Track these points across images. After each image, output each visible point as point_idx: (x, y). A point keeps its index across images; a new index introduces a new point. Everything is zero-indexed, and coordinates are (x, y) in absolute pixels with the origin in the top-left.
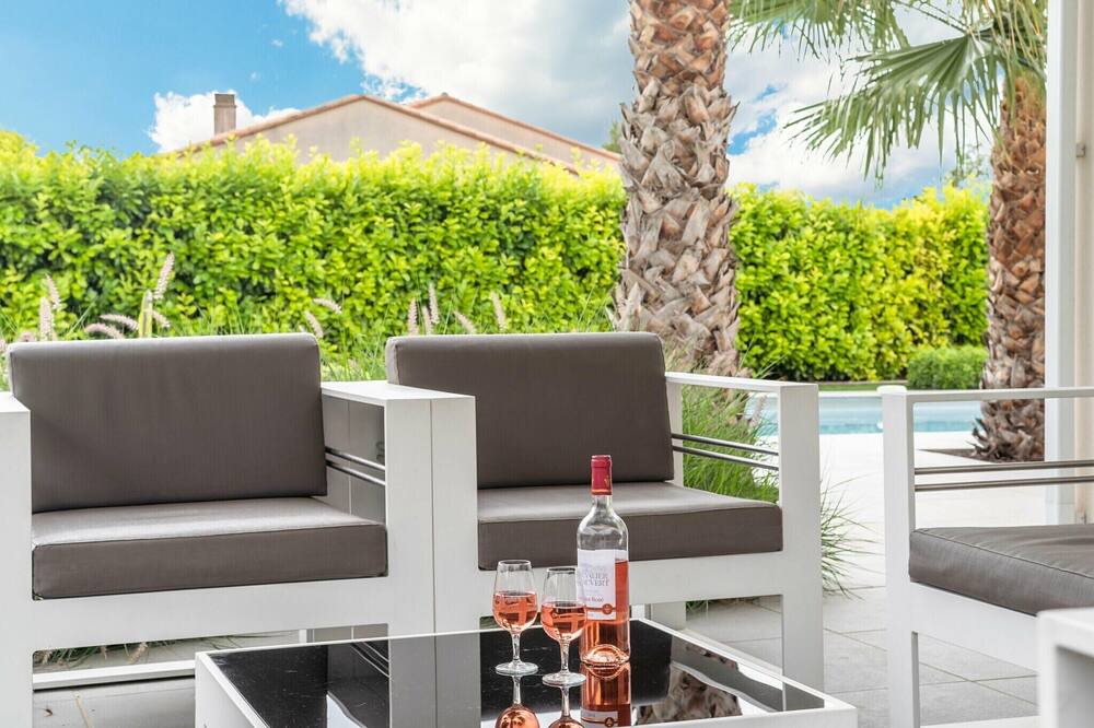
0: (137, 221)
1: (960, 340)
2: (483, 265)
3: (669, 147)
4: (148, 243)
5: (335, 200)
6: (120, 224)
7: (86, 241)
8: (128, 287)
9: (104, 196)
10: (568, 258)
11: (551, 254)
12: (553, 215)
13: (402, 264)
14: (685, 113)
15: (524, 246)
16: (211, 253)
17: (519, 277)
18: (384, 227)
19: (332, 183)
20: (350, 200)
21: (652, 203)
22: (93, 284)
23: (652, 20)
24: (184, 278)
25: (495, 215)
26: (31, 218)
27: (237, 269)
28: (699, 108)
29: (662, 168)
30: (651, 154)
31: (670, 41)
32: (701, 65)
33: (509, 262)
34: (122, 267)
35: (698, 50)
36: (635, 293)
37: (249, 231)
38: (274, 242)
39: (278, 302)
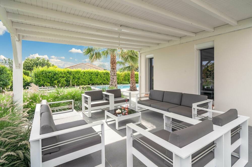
0: (70, 74)
1: (125, 81)
2: (95, 77)
3: (113, 73)
4: (71, 76)
5: (84, 73)
6: (69, 74)
7: (66, 76)
8: (69, 79)
9: (68, 72)
10: (100, 76)
11: (99, 76)
12: (99, 73)
13: (89, 77)
14: (114, 71)
15: (97, 76)
16: (76, 76)
17: (97, 78)
18: (88, 74)
19: (84, 72)
20: (85, 73)
21: (112, 76)
22: (67, 79)
23: (112, 65)
24: (74, 78)
25: (95, 73)
26: (62, 74)
27: (77, 77)
28: (115, 71)
29: (113, 74)
30: (112, 73)
31: (113, 67)
32: (115, 68)
33: (96, 77)
34: (69, 77)
35: (115, 67)
36: (111, 82)
37: (78, 75)
38: (80, 75)
39: (80, 80)
